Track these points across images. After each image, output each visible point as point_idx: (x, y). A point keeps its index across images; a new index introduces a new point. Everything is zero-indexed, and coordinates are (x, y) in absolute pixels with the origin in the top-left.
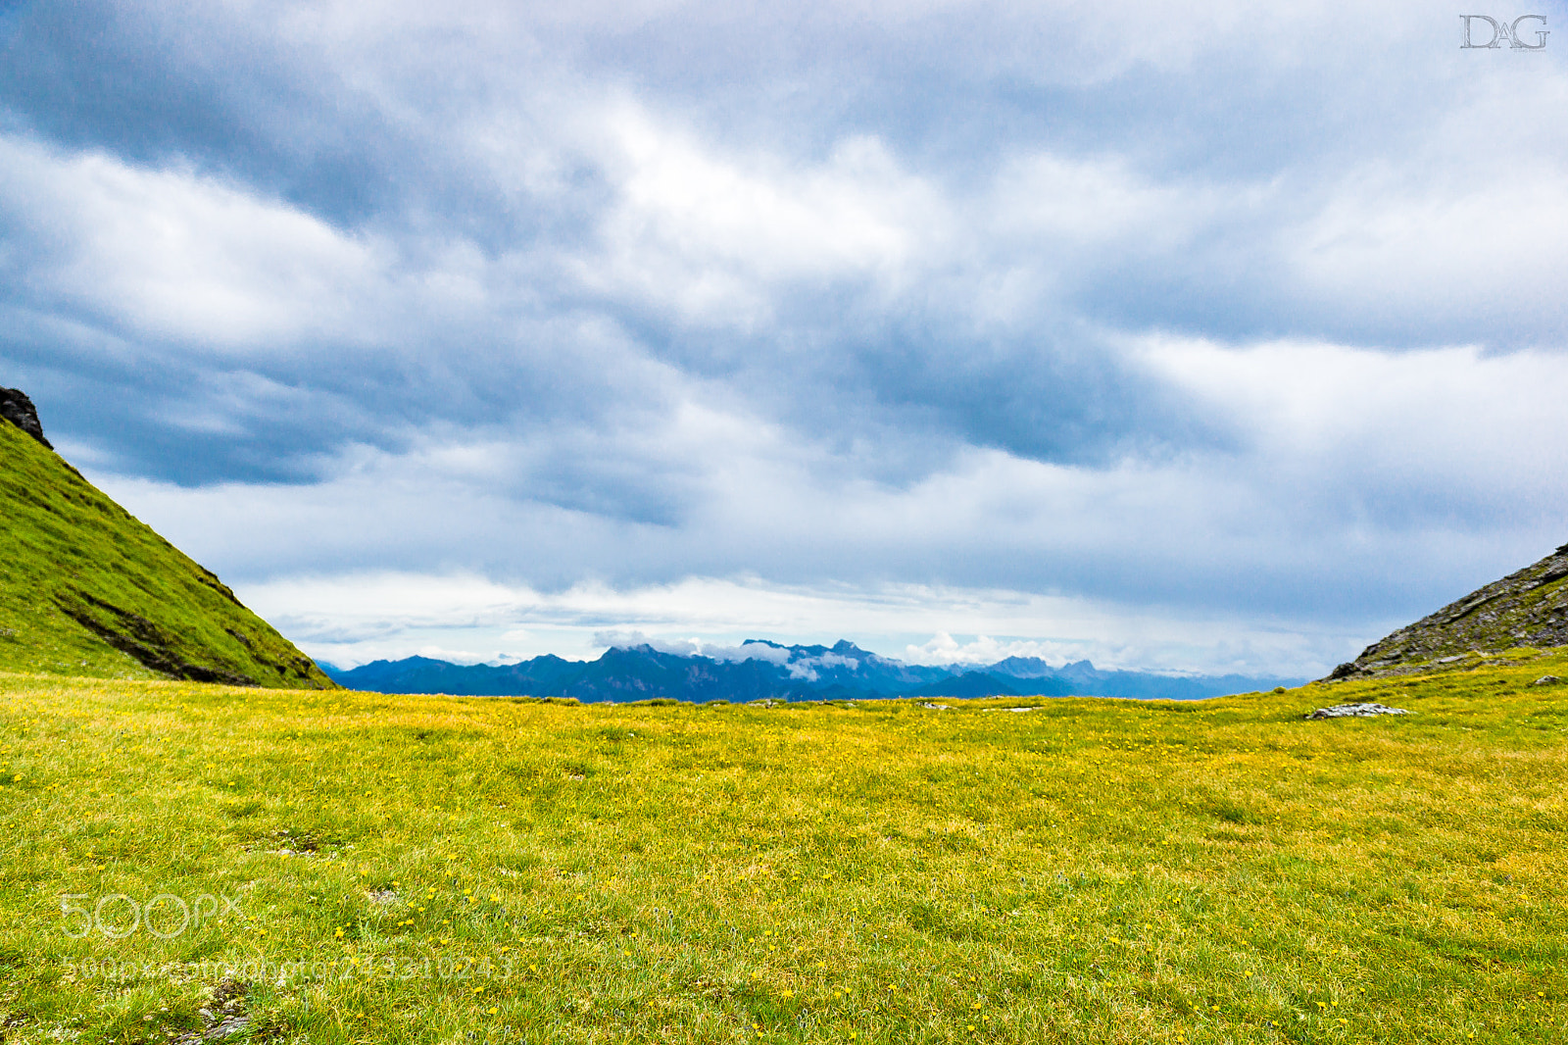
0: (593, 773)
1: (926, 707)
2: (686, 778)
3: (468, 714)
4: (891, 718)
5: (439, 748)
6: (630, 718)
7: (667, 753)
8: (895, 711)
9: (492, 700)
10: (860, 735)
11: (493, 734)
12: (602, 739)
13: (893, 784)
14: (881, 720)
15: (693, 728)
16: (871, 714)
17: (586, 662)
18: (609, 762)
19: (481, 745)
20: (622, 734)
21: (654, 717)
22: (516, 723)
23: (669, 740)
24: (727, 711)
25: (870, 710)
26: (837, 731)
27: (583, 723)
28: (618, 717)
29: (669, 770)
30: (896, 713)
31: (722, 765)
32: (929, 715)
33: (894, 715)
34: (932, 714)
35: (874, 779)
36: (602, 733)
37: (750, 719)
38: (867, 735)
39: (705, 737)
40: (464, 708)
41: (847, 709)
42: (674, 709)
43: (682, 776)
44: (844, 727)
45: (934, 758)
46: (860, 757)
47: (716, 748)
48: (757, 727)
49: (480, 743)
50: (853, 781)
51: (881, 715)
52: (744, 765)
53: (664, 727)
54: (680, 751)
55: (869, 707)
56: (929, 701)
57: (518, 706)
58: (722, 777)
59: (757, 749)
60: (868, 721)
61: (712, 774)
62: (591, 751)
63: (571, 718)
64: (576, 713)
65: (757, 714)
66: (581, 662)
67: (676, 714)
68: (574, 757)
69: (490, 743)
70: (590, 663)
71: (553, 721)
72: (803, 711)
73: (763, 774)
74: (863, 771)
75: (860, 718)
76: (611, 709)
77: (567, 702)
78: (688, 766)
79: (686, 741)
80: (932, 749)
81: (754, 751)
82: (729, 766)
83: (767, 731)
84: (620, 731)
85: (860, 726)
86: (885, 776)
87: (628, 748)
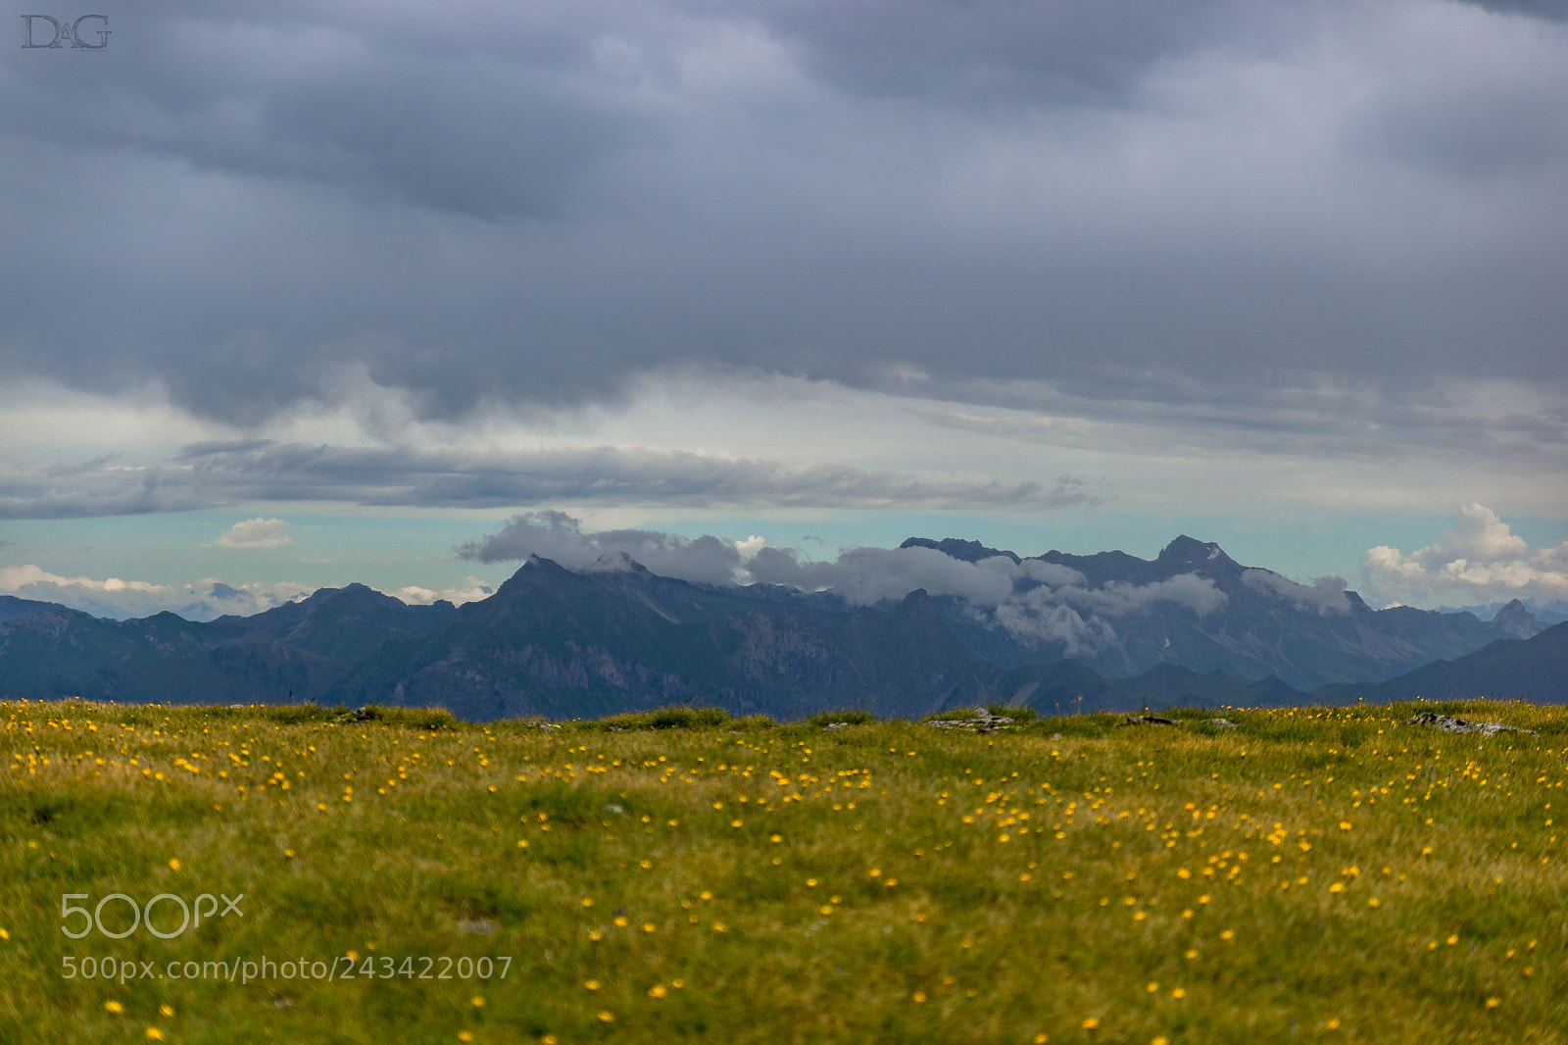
0: (520, 914)
1: (1439, 727)
2: (776, 927)
3: (157, 753)
4: (1341, 759)
5: (96, 845)
6: (605, 762)
7: (721, 859)
8: (1350, 738)
9: (215, 714)
10: (1254, 807)
11: (237, 808)
12: (534, 820)
13: (1360, 944)
14: (1311, 764)
15: (784, 790)
16: (1284, 748)
17: (458, 603)
18: (563, 884)
19: (210, 838)
20: (587, 807)
21: (671, 761)
22: (292, 777)
23: (720, 824)
24: (870, 741)
25: (1278, 738)
26: (1191, 798)
27: (477, 777)
28: (570, 759)
29: (730, 906)
30: (1355, 744)
31: (875, 892)
32: (1449, 751)
33: (1349, 752)
34: (1460, 748)
35: (1306, 930)
36: (535, 804)
37: (938, 765)
38: (1277, 809)
39: (819, 813)
40: (144, 738)
41: (1211, 734)
42: (722, 737)
43: (767, 922)
44: (1210, 786)
45: (1472, 873)
46: (1262, 868)
47: (854, 843)
48: (959, 785)
49: (205, 834)
50: (1245, 935)
51: (1311, 749)
52: (935, 892)
53: (702, 787)
54: (755, 854)
55: (1274, 729)
56: (1448, 711)
57: (290, 730)
58: (879, 923)
59: (968, 847)
60: (1275, 769)
61: (848, 916)
62: (508, 854)
63: (442, 764)
64: (453, 749)
65: (957, 751)
66: (443, 606)
67: (731, 750)
68: (466, 868)
69: (232, 832)
70: (469, 607)
71: (395, 773)
72: (1086, 742)
73: (992, 915)
74: (1272, 905)
75: (1251, 760)
76: (547, 738)
77: (421, 719)
78: (778, 895)
79: (769, 825)
80: (1465, 846)
81: (962, 852)
82: (892, 893)
83: (992, 797)
84: (581, 798)
85: (1255, 781)
86: (1335, 921)
87: (611, 846)
